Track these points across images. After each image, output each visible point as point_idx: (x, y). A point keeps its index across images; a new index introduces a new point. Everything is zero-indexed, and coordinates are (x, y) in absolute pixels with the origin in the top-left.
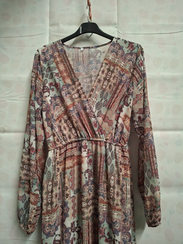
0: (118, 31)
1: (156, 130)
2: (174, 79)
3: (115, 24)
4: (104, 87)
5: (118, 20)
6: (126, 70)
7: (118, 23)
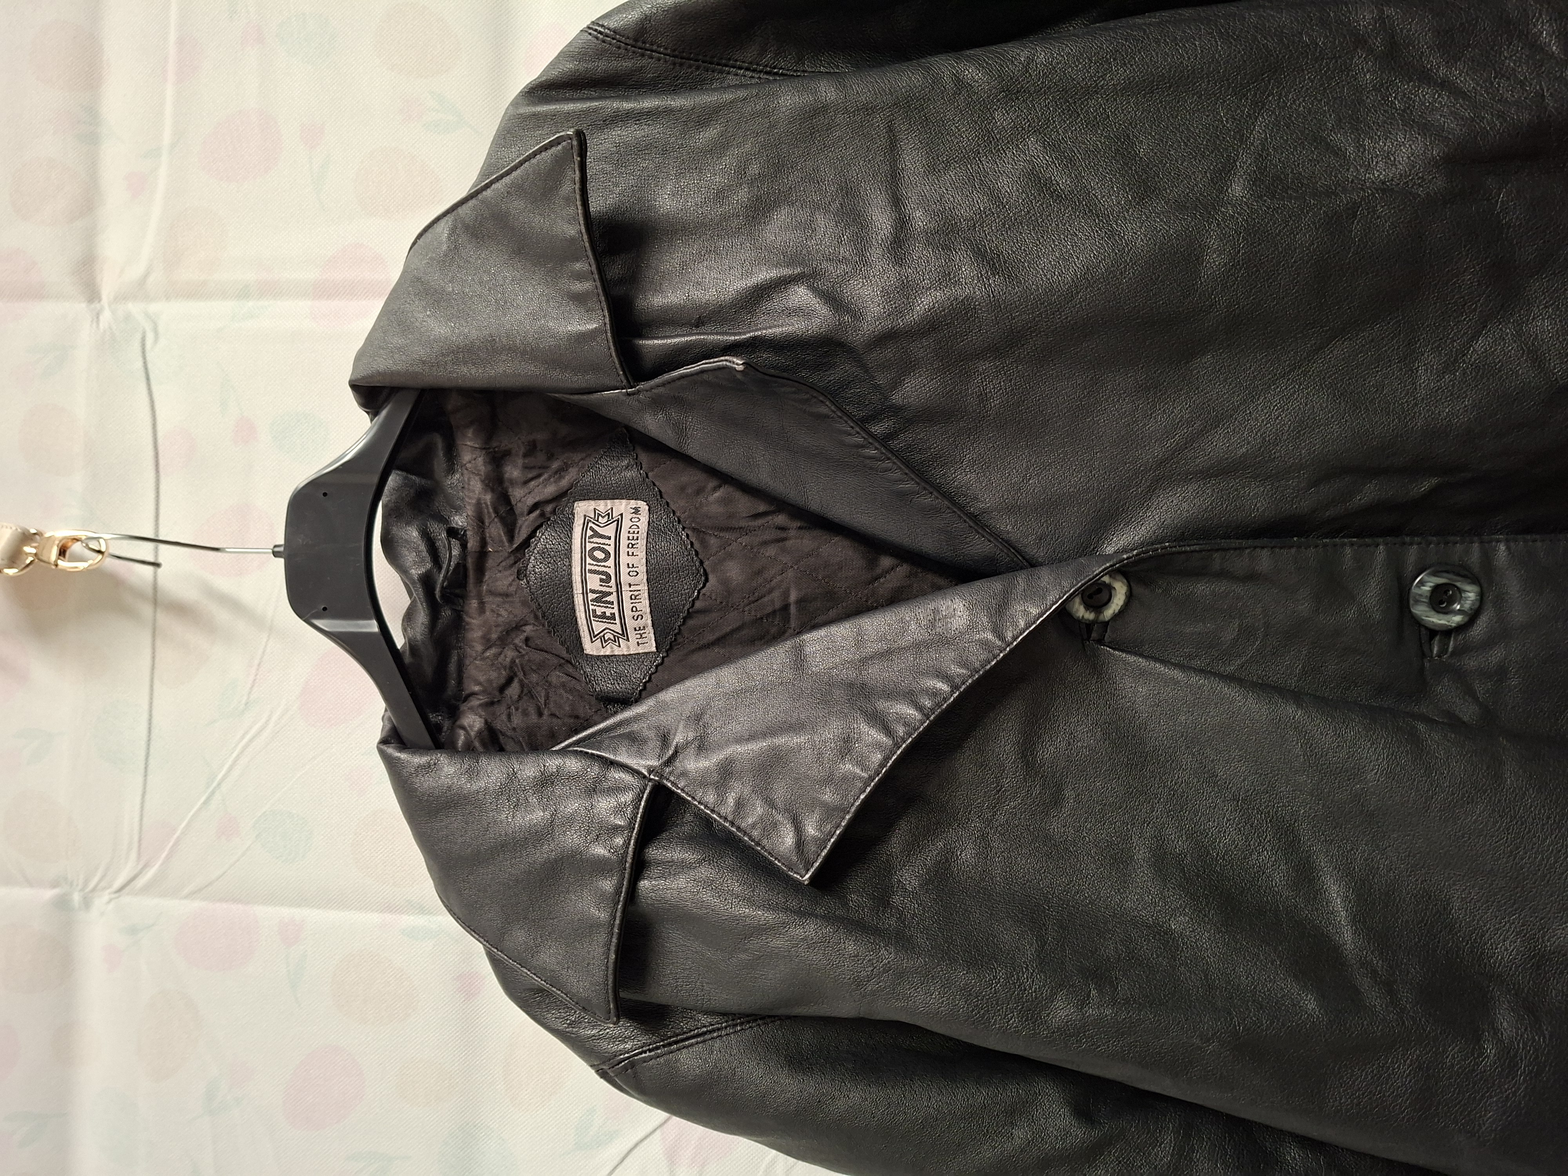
0: (120, 890)
3: (62, 904)
5: (28, 882)
7: (55, 884)
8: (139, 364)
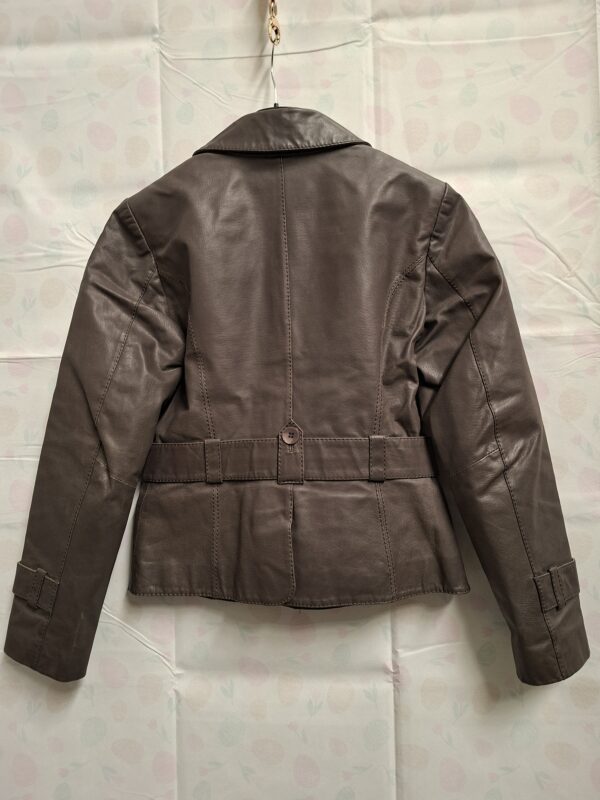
0: (161, 53)
3: (154, 31)
5: (160, 17)
7: (161, 27)
8: (349, 41)
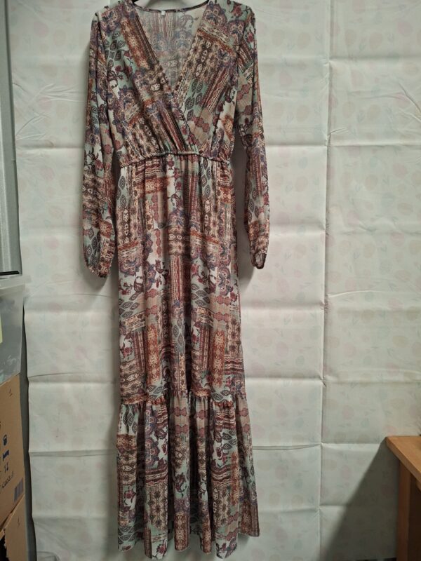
1: (272, 144)
2: (301, 66)
4: (197, 74)
6: (229, 47)
